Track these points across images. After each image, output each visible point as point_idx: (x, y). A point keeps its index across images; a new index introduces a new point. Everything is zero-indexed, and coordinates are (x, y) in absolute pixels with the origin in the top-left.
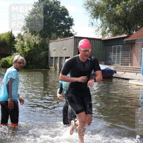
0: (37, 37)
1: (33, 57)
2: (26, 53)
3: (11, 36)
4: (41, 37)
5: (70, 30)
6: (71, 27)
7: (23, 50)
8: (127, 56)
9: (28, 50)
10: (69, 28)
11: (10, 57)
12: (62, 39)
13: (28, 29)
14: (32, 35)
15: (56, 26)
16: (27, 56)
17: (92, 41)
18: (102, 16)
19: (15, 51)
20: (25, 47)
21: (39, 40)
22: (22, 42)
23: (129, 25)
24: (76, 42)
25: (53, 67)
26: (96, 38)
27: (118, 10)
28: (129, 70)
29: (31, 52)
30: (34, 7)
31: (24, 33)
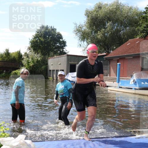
0: (39, 55)
1: (36, 70)
2: (30, 67)
3: (19, 55)
4: (42, 55)
5: (64, 50)
6: (64, 47)
7: (28, 65)
8: (106, 69)
9: (32, 65)
10: (63, 48)
11: (19, 70)
12: (58, 57)
13: (32, 49)
14: (35, 53)
15: (53, 47)
16: (31, 69)
17: (80, 58)
18: (87, 39)
19: (23, 65)
20: (30, 63)
21: (41, 57)
22: (28, 59)
23: (107, 46)
24: (69, 58)
25: (51, 78)
26: (83, 55)
27: (99, 35)
28: (108, 79)
29: (34, 67)
30: (37, 33)
31: (29, 52)
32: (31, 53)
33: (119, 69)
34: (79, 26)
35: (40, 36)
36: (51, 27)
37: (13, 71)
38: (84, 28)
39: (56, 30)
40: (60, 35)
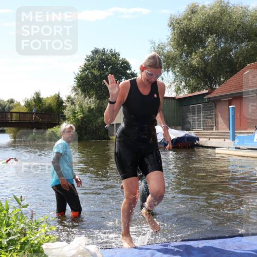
0: (93, 99)
1: (88, 126)
2: (78, 120)
3: (58, 101)
4: (98, 99)
7: (75, 117)
8: (210, 118)
9: (81, 117)
11: (59, 127)
13: (79, 90)
14: (85, 97)
16: (80, 124)
18: (174, 67)
19: (64, 119)
20: (77, 113)
21: (95, 103)
22: (73, 106)
23: (210, 78)
27: (195, 60)
28: (213, 135)
29: (85, 120)
30: (86, 62)
31: (75, 95)
32: (78, 97)
33: (233, 116)
34: (159, 45)
35: (93, 68)
36: (111, 51)
37: (49, 129)
38: (168, 48)
39: (119, 55)
40: (127, 63)
